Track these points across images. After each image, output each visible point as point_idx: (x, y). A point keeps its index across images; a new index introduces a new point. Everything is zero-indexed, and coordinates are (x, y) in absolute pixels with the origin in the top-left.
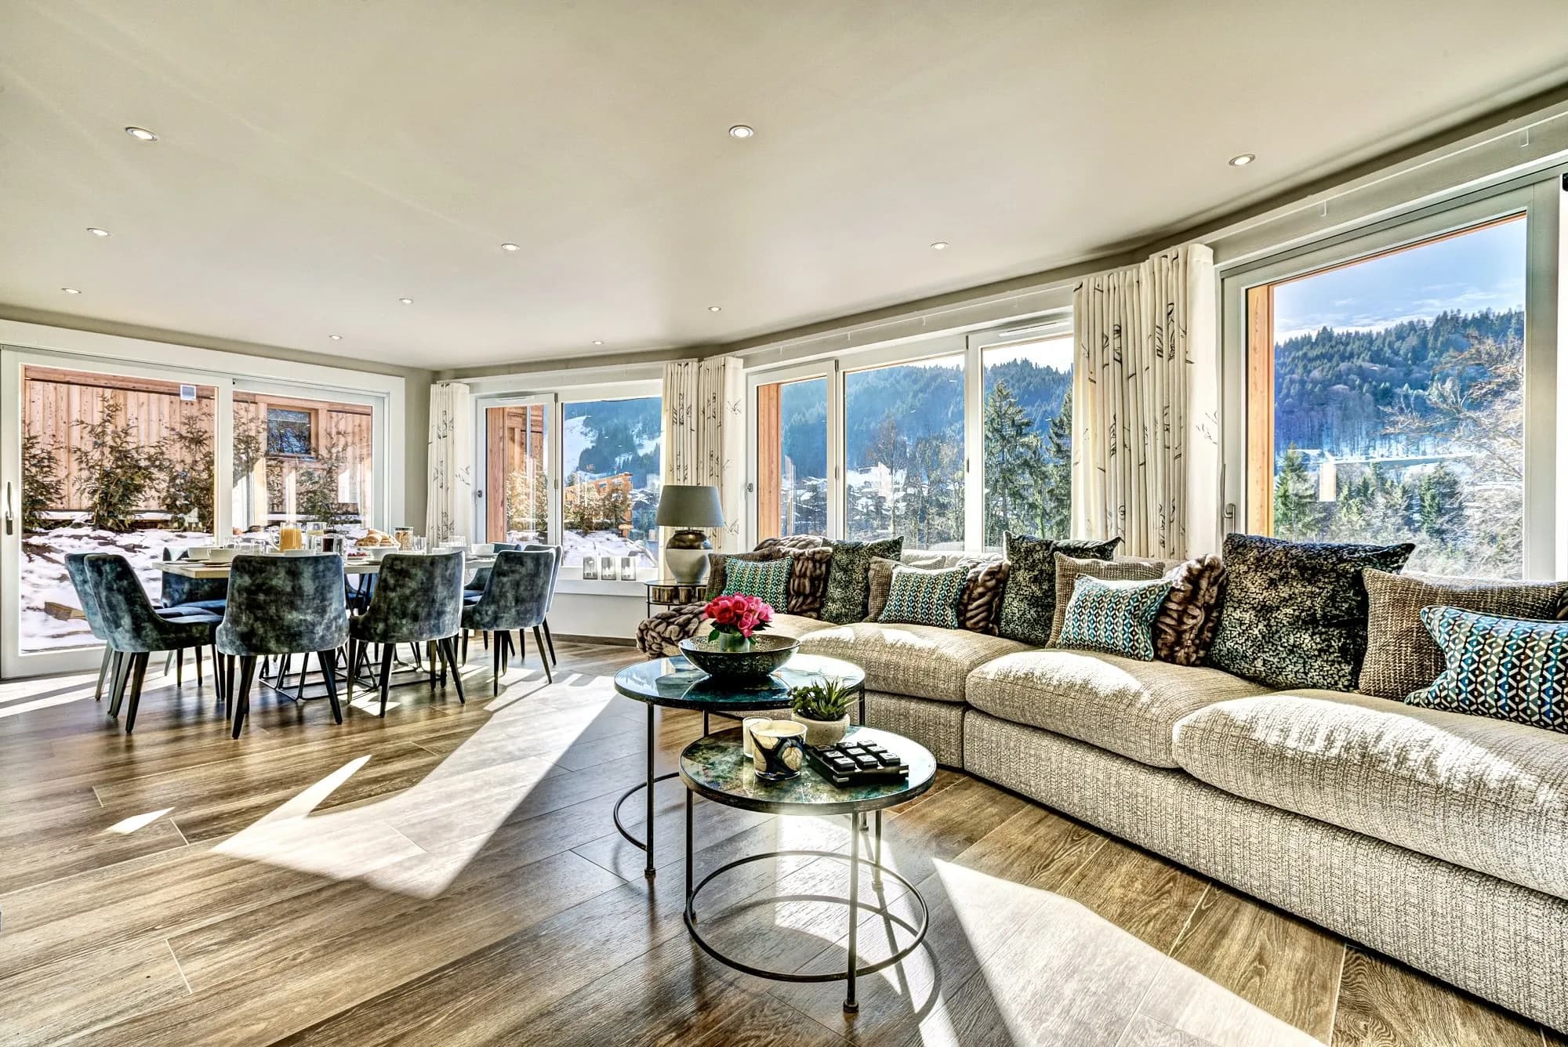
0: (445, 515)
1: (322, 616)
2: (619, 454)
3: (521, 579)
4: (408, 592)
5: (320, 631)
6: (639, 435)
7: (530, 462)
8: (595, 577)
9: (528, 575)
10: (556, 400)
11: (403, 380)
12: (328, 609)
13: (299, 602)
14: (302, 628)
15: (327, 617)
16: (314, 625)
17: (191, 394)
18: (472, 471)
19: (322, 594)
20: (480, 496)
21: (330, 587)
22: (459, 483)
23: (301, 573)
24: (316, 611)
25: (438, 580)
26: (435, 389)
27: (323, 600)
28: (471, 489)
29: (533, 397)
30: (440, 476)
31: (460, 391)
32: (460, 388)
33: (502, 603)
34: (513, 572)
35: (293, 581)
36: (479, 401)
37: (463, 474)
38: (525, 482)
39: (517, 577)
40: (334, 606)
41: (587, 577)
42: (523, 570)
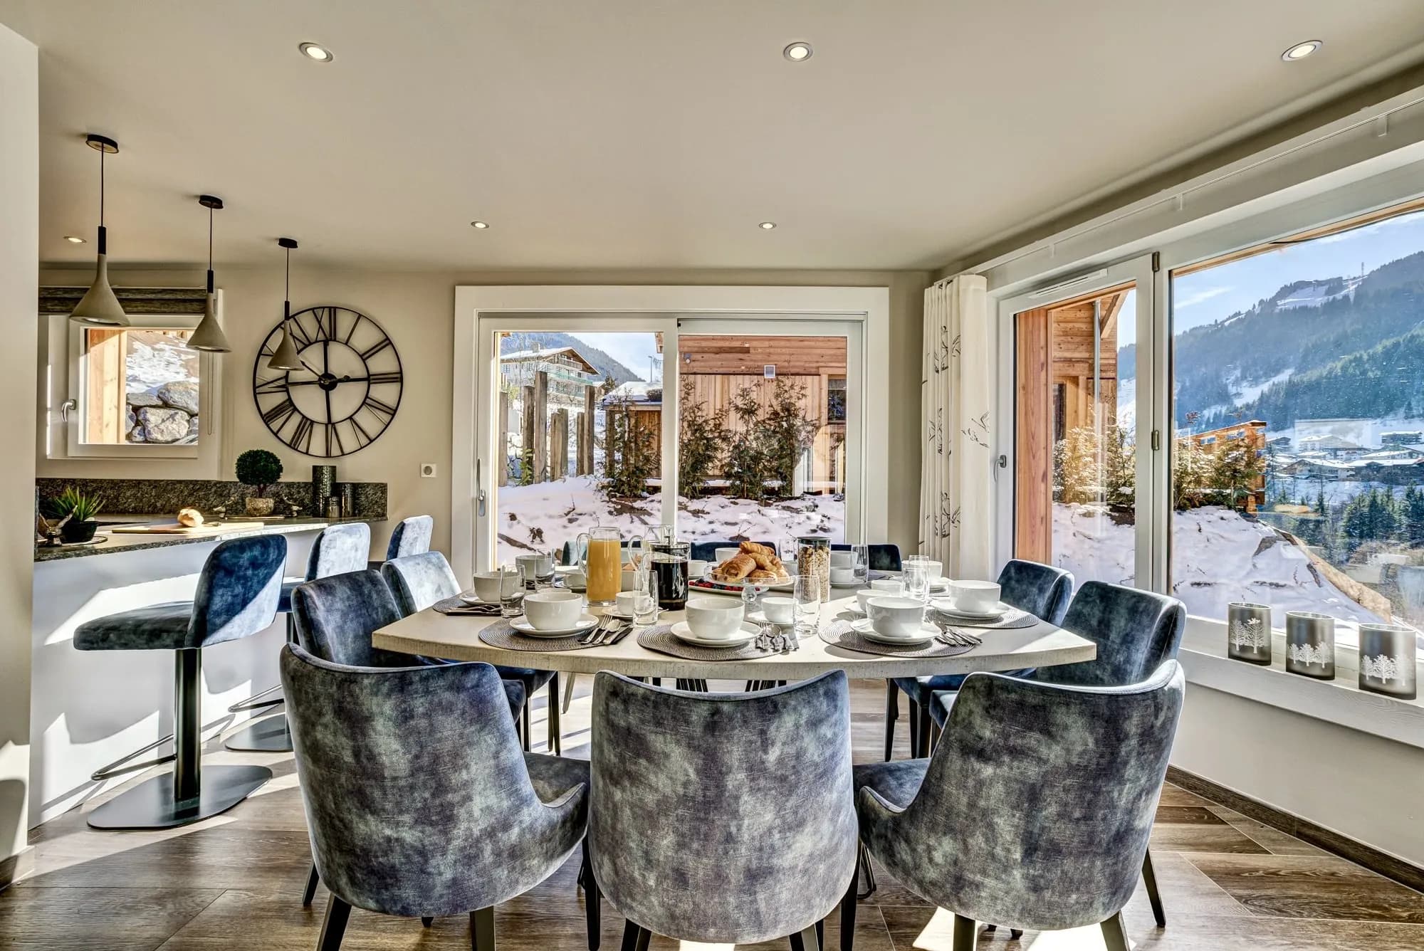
0: (946, 496)
1: (445, 832)
2: (1206, 406)
3: (1046, 781)
4: (650, 799)
5: (444, 869)
6: (1237, 382)
7: (1099, 409)
8: (1264, 659)
9: (1072, 769)
10: (1156, 266)
11: (886, 291)
12: (461, 812)
13: (377, 794)
14: (396, 859)
15: (460, 831)
16: (423, 853)
17: (772, 372)
18: (990, 422)
19: (433, 773)
20: (1003, 465)
21: (456, 755)
22: (968, 445)
23: (369, 719)
24: (423, 819)
25: (736, 779)
26: (931, 294)
27: (441, 788)
28: (989, 454)
29: (1103, 272)
30: (937, 433)
31: (972, 287)
32: (971, 284)
33: (978, 841)
34: (1016, 753)
35: (353, 737)
36: (1002, 303)
37: (975, 428)
38: (1090, 439)
39: (1033, 771)
40: (477, 804)
41: (1240, 655)
42: (1054, 754)
